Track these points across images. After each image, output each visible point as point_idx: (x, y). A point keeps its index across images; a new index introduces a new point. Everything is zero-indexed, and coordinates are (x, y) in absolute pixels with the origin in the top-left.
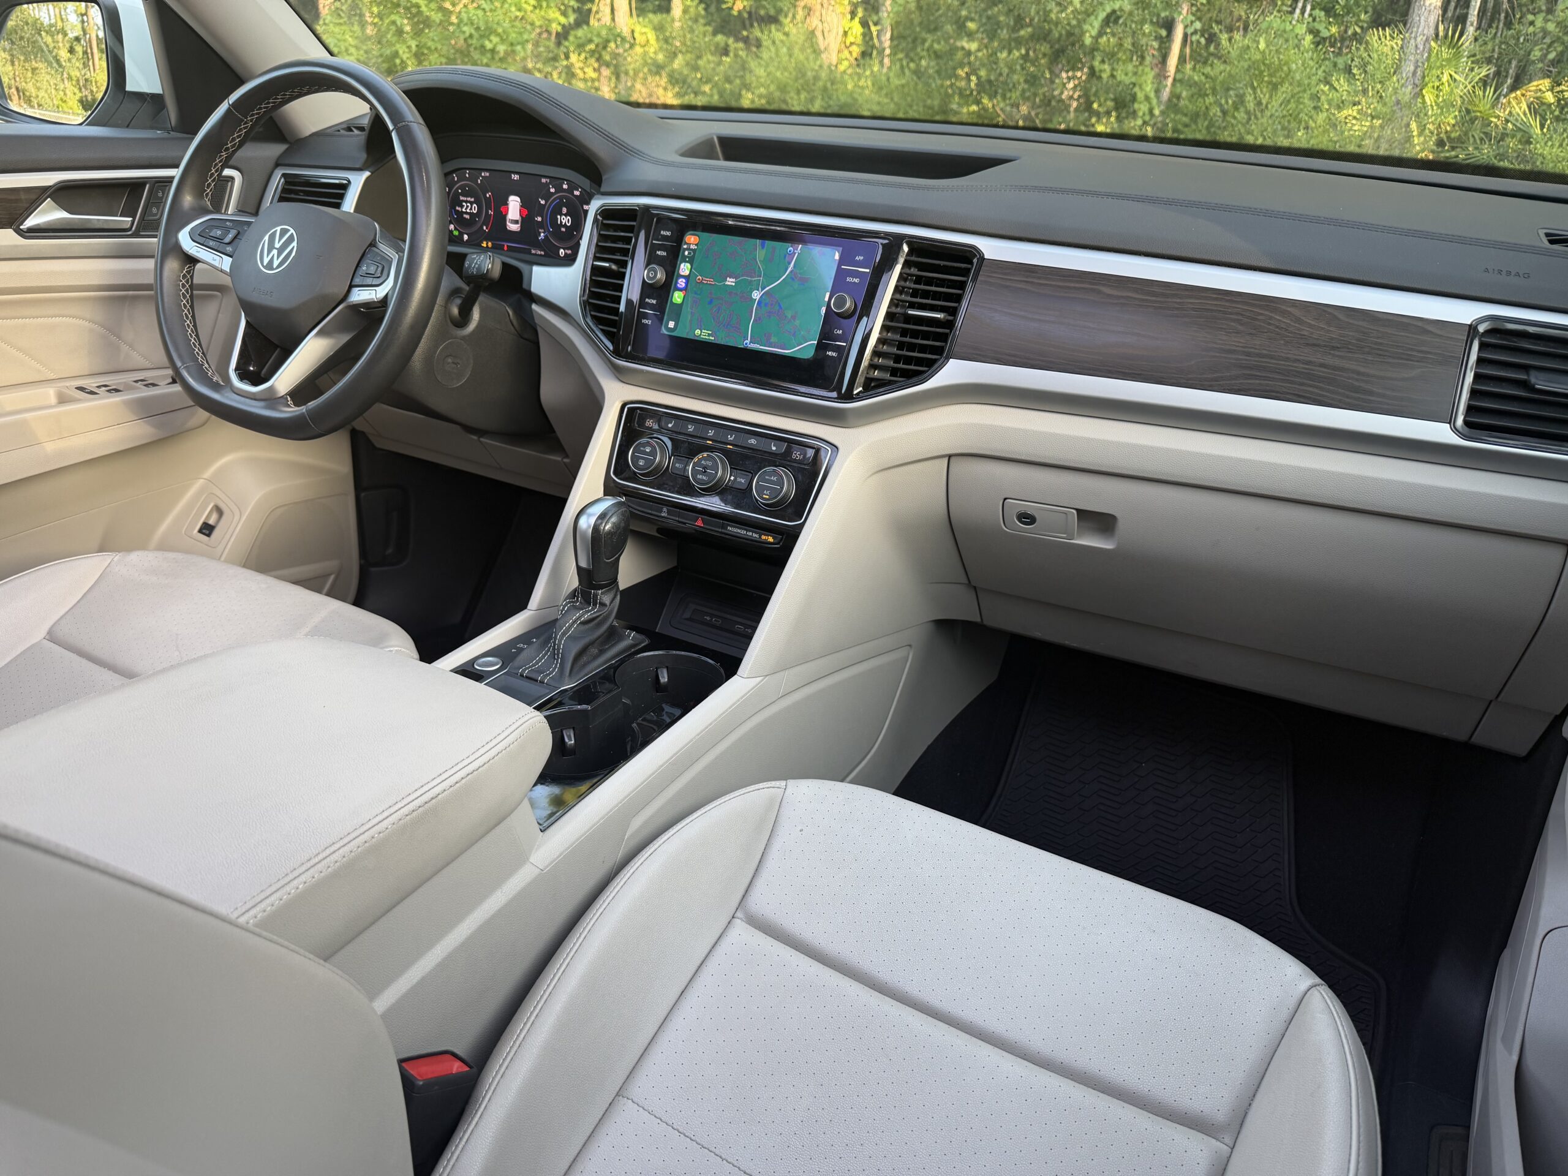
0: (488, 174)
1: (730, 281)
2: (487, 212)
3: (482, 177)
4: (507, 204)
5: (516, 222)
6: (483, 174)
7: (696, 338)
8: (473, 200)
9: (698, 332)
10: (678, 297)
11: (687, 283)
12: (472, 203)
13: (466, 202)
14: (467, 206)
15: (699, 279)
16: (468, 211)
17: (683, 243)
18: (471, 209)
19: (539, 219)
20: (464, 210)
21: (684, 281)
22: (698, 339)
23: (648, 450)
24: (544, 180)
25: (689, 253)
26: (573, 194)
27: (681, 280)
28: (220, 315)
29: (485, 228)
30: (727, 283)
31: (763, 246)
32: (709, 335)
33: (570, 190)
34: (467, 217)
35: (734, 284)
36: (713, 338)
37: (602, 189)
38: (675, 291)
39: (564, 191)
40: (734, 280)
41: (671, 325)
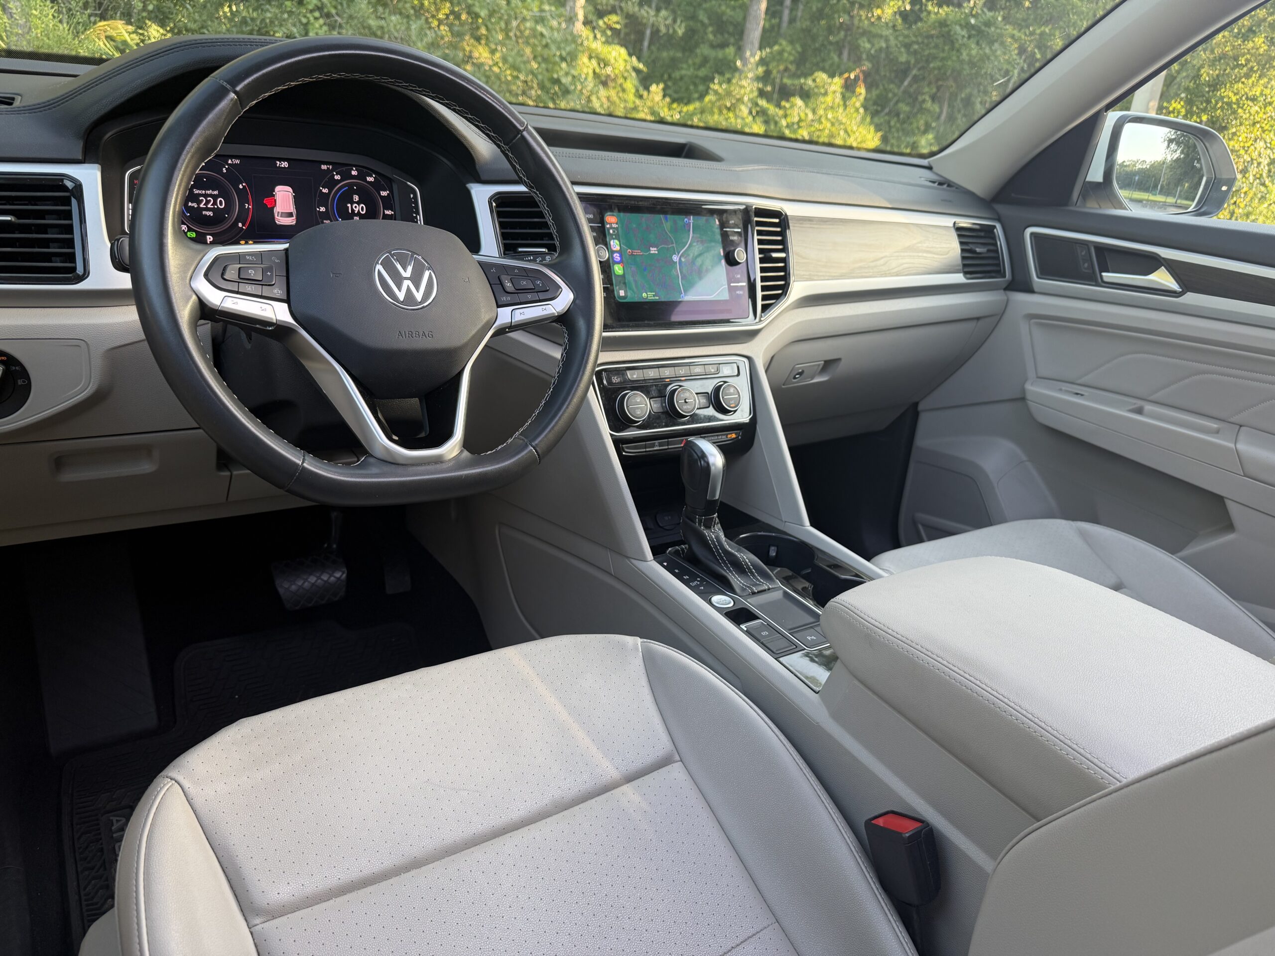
0: (238, 162)
1: (653, 250)
2: (241, 206)
3: (228, 164)
4: (274, 196)
5: (290, 215)
6: (230, 162)
7: (645, 300)
8: (216, 192)
9: (644, 295)
10: (620, 269)
11: (621, 256)
12: (215, 198)
13: (206, 196)
14: (208, 202)
15: (629, 252)
16: (209, 206)
17: (605, 223)
18: (215, 203)
19: (323, 209)
20: (202, 206)
21: (618, 255)
22: (647, 300)
23: (638, 401)
24: (324, 167)
25: (614, 231)
26: (366, 181)
27: (615, 255)
29: (240, 225)
30: (652, 252)
31: (666, 219)
32: (654, 296)
33: (362, 176)
34: (211, 213)
35: (657, 252)
36: (657, 298)
37: (483, 178)
38: (614, 265)
39: (354, 177)
40: (656, 249)
41: (622, 293)
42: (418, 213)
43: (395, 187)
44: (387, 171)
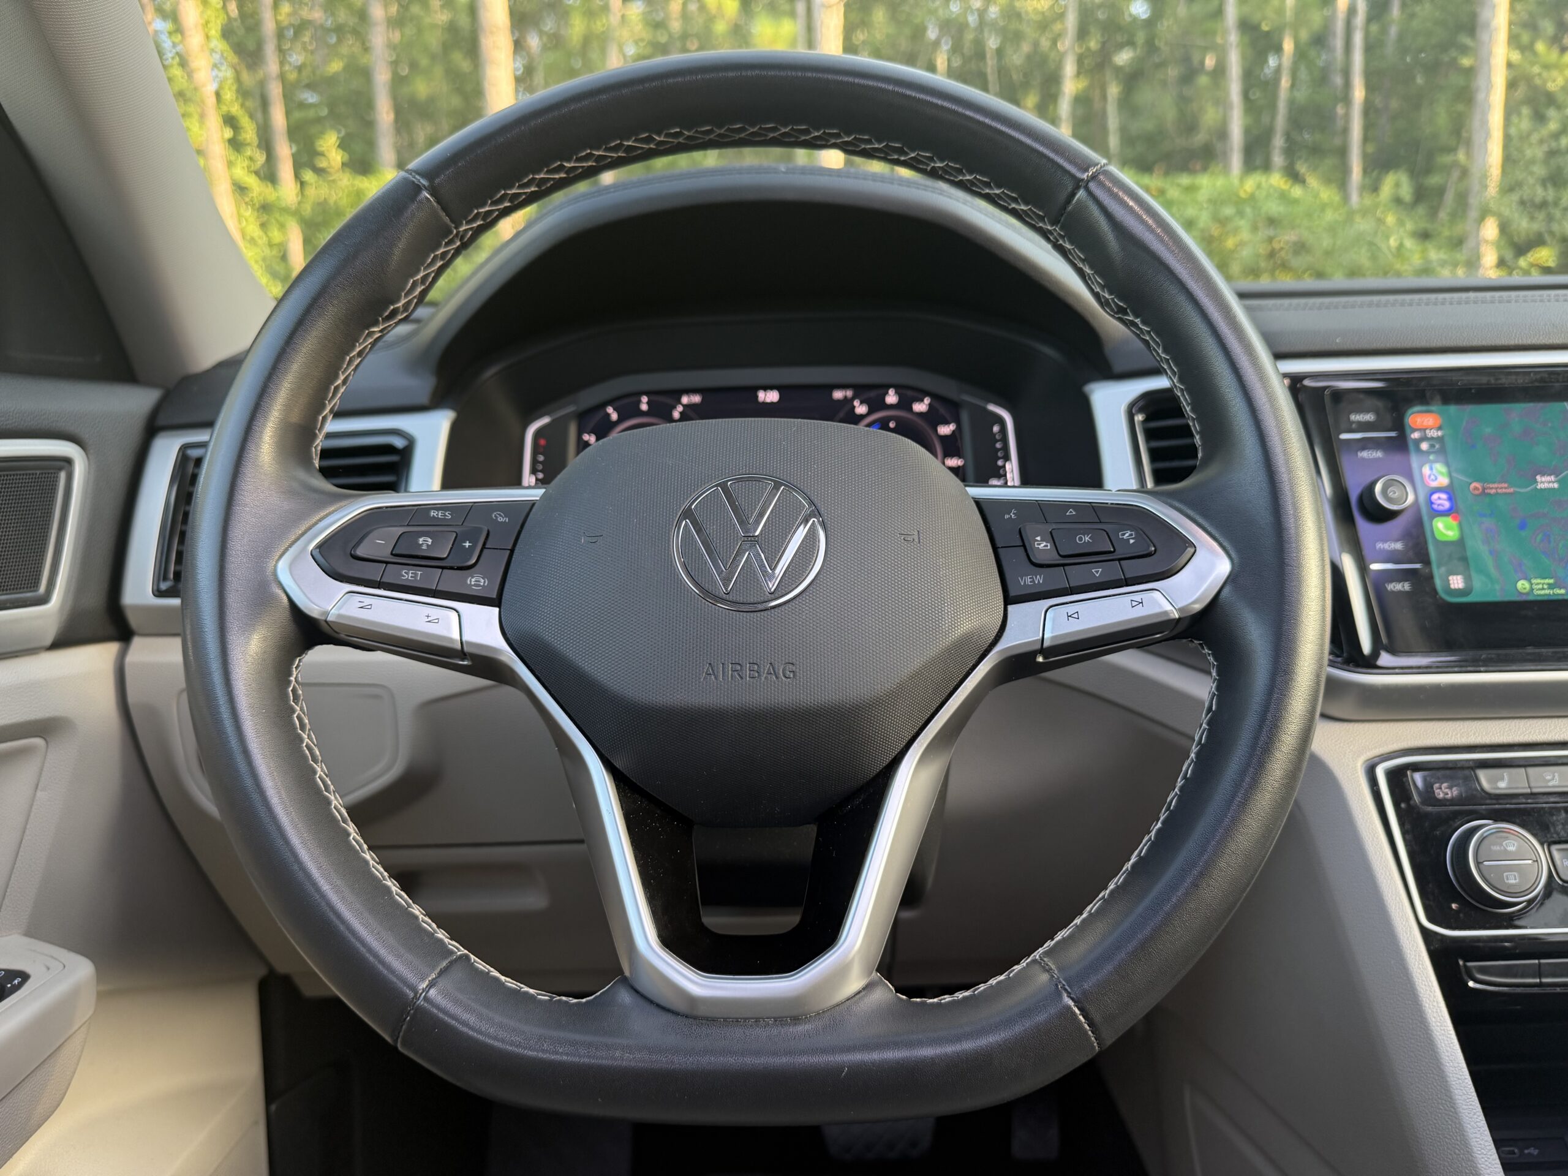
0: (697, 399)
1: (1545, 482)
3: (683, 405)
6: (687, 400)
7: (1524, 598)
9: (1523, 585)
10: (1448, 528)
15: (1476, 488)
17: (1408, 431)
21: (1444, 496)
22: (1531, 598)
23: (1511, 848)
24: (838, 395)
25: (1432, 446)
26: (912, 410)
28: (39, 794)
30: (1540, 486)
32: (1551, 586)
33: (905, 404)
35: (1556, 485)
36: (1563, 591)
37: (1118, 368)
38: (1432, 518)
39: (891, 407)
40: (1553, 478)
41: (1457, 582)
42: (1007, 458)
43: (965, 417)
44: (949, 388)
